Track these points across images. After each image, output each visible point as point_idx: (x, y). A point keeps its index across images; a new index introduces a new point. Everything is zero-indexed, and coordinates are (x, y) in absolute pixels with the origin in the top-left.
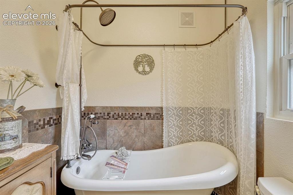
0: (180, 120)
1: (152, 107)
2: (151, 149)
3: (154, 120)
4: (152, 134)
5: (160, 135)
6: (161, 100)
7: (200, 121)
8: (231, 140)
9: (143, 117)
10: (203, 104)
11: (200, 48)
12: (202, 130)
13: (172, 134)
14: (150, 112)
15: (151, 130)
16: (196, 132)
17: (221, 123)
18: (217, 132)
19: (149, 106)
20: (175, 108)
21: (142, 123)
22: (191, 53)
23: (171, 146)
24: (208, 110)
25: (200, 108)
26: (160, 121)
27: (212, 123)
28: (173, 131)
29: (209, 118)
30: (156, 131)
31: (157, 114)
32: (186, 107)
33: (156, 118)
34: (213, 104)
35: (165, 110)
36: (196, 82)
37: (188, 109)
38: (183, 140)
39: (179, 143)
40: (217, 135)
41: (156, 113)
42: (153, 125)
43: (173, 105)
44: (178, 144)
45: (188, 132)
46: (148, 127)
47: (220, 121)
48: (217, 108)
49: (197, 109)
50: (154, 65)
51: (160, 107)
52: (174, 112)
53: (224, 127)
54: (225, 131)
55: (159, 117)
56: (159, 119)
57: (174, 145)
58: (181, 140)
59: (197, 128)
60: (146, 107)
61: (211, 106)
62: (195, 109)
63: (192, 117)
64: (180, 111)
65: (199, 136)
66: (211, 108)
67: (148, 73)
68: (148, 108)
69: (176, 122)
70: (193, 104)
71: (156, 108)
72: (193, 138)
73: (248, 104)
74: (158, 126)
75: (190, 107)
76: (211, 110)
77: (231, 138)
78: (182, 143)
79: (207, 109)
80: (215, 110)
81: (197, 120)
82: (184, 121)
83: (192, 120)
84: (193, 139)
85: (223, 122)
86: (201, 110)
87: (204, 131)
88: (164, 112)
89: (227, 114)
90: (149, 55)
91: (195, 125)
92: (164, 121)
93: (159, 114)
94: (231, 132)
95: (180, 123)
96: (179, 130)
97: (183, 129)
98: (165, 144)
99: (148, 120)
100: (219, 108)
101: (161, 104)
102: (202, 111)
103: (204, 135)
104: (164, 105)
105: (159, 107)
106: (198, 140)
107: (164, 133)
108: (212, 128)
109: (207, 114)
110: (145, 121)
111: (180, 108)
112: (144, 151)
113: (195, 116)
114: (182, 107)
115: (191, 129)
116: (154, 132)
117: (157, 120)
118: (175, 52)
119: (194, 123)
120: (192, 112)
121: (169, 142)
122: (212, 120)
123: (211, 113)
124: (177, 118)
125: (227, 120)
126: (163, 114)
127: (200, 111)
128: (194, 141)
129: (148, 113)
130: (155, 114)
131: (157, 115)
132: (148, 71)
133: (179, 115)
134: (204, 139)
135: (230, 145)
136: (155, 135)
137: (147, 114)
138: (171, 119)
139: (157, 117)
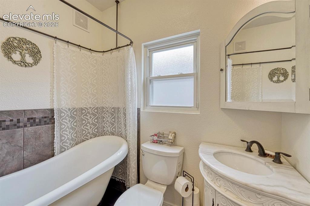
0: (75, 121)
1: (37, 110)
2: (36, 164)
3: (41, 125)
4: (37, 144)
5: (49, 142)
6: (50, 101)
7: (94, 119)
8: (120, 130)
9: (21, 124)
10: (96, 104)
11: (94, 54)
12: (96, 127)
13: (65, 137)
14: (34, 116)
15: (35, 139)
16: (90, 131)
17: (112, 119)
18: (109, 126)
19: (33, 108)
20: (69, 109)
21: (20, 133)
22: (86, 55)
23: (65, 151)
24: (101, 110)
25: (94, 108)
26: (50, 126)
27: (104, 119)
28: (67, 134)
29: (101, 116)
30: (44, 138)
31: (45, 117)
32: (80, 108)
33: (43, 123)
34: (105, 104)
35: (56, 112)
36: (90, 84)
37: (82, 109)
38: (77, 141)
39: (73, 145)
40: (109, 129)
41: (43, 116)
42: (39, 132)
43: (67, 106)
44: (72, 147)
45: (82, 132)
46: (30, 136)
47: (111, 117)
48: (109, 107)
49: (91, 109)
50: (40, 57)
51: (50, 109)
52: (68, 113)
53: (114, 121)
54: (116, 125)
55: (48, 121)
56: (48, 124)
57: (68, 149)
58: (76, 142)
59: (91, 126)
60: (25, 110)
61: (103, 106)
62: (89, 109)
63: (86, 117)
64: (74, 112)
65: (93, 134)
66: (103, 107)
67: (30, 65)
68: (30, 111)
69: (70, 124)
70: (88, 104)
71: (44, 111)
72: (87, 136)
73: (134, 103)
74: (47, 132)
75: (84, 108)
76: (103, 110)
77: (120, 128)
78: (77, 144)
79: (99, 109)
80: (107, 108)
81: (91, 119)
82: (79, 121)
83: (86, 120)
84: (87, 138)
85: (114, 118)
86: (95, 109)
87: (97, 128)
88: (55, 114)
89: (117, 111)
90: (32, 42)
91: (89, 124)
92: (55, 125)
93: (48, 117)
94: (120, 124)
95: (74, 124)
96: (74, 132)
97: (77, 131)
98: (56, 150)
99: (31, 126)
100: (111, 107)
101: (50, 105)
102: (96, 111)
103: (97, 132)
104: (55, 107)
105: (47, 109)
106: (92, 137)
107: (55, 138)
108: (104, 124)
109: (99, 113)
110: (26, 128)
111: (74, 108)
112: (24, 169)
113: (89, 116)
114: (77, 107)
115: (85, 128)
116: (41, 140)
117: (45, 125)
118: (69, 50)
119: (89, 123)
120: (87, 112)
121: (61, 147)
122: (104, 118)
123: (103, 111)
124: (70, 120)
125: (117, 116)
126: (55, 117)
127: (94, 111)
128: (88, 139)
129: (30, 117)
130: (42, 118)
131: (45, 119)
132: (31, 63)
133: (74, 117)
134: (97, 135)
135: (120, 133)
136: (43, 144)
137: (28, 119)
138: (64, 122)
139: (45, 121)
